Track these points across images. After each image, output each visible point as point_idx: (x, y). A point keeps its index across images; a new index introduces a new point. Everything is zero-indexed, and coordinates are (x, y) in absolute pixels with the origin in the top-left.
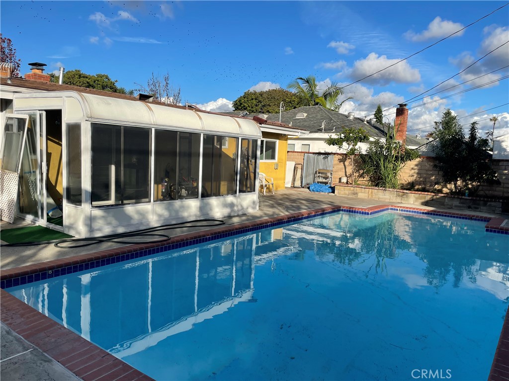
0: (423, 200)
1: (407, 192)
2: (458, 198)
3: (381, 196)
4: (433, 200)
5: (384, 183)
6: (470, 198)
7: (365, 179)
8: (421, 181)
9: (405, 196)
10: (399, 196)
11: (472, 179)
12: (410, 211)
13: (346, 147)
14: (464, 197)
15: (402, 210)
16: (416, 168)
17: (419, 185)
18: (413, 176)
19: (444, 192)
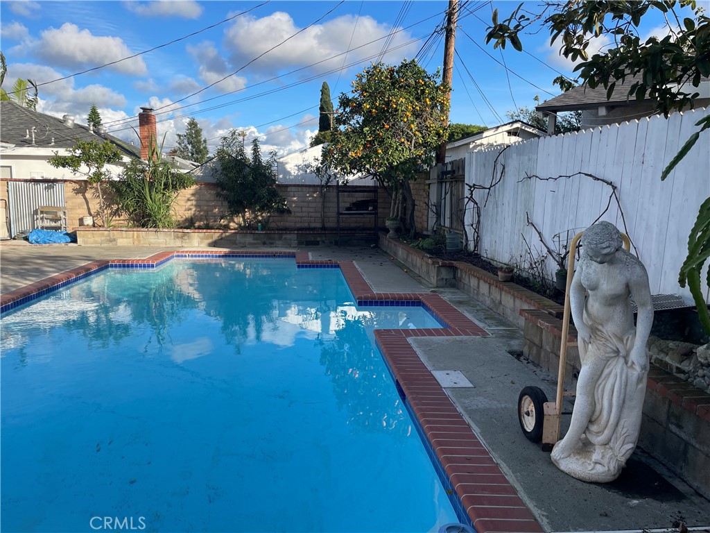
0: (210, 241)
1: (188, 231)
2: (252, 233)
3: (152, 241)
4: (222, 239)
5: (154, 222)
6: (264, 232)
7: (122, 218)
8: (202, 215)
9: (186, 238)
10: (178, 237)
11: (262, 209)
12: (202, 256)
13: (85, 171)
14: (257, 232)
15: (192, 256)
16: (192, 198)
17: (200, 221)
18: (191, 209)
19: (232, 228)
